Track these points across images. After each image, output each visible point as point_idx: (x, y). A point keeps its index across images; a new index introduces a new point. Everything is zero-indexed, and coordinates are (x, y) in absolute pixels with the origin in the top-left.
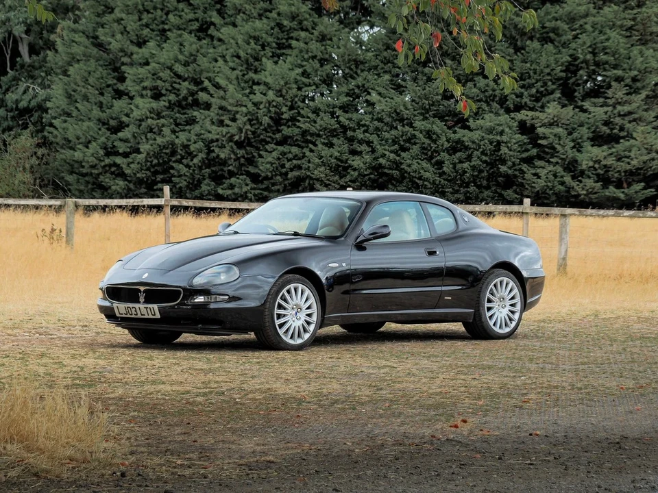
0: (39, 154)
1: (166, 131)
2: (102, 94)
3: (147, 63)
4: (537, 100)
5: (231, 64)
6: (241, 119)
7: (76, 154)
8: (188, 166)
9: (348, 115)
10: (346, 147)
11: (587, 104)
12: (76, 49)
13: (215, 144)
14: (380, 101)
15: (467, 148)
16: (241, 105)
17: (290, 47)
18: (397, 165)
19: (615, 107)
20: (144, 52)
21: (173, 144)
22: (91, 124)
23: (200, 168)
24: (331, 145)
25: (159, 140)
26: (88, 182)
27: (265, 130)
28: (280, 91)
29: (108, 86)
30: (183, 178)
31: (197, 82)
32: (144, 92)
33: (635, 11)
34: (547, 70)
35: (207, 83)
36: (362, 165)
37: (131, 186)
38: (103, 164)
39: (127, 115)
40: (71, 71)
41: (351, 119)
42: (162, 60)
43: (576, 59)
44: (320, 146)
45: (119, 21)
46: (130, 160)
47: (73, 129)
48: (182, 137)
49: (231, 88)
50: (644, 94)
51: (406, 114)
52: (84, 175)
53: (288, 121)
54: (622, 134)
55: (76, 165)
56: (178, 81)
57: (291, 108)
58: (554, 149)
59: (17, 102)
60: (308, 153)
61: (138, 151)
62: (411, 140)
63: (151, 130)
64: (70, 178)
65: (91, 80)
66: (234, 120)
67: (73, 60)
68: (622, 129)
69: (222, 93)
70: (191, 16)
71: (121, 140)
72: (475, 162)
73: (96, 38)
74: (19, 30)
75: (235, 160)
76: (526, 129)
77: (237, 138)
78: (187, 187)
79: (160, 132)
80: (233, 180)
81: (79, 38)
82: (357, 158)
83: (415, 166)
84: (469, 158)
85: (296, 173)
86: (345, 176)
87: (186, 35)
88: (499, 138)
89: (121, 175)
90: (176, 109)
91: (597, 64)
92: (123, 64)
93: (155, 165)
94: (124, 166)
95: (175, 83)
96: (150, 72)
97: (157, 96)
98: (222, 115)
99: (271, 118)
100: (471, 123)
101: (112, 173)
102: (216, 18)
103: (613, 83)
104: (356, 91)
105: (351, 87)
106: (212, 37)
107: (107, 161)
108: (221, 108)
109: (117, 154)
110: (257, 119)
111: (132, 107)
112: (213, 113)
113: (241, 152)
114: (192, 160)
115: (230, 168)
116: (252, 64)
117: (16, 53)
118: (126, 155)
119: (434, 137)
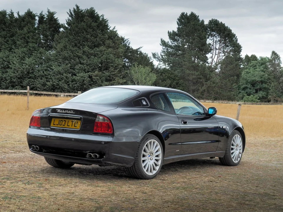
4: (93, 70)
5: (17, 58)
6: (19, 72)
8: (5, 83)
9: (46, 72)
10: (45, 80)
11: (104, 72)
13: (13, 78)
14: (55, 68)
15: (76, 81)
16: (20, 69)
17: (32, 55)
18: (58, 85)
19: (111, 73)
21: (2, 77)
23: (9, 83)
24: (41, 79)
27: (25, 75)
28: (30, 65)
31: (9, 62)
33: (116, 50)
34: (96, 63)
35: (11, 63)
36: (50, 84)
41: (47, 73)
43: (102, 61)
44: (39, 79)
48: (5, 75)
49: (17, 64)
50: (118, 70)
51: (62, 72)
53: (31, 73)
54: (112, 79)
56: (4, 62)
57: (32, 70)
58: (96, 82)
60: (36, 81)
62: (62, 79)
66: (17, 72)
68: (113, 78)
69: (15, 65)
70: (8, 46)
72: (78, 85)
76: (90, 77)
77: (18, 77)
80: (17, 87)
82: (48, 82)
83: (63, 85)
84: (76, 84)
85: (33, 86)
86: (45, 87)
87: (6, 51)
88: (84, 79)
91: (107, 62)
99: (27, 72)
100: (77, 75)
102: (13, 47)
103: (111, 67)
104: (49, 66)
105: (47, 65)
106: (12, 52)
108: (14, 69)
110: (23, 72)
112: (12, 70)
113: (19, 80)
114: (7, 81)
115: (16, 84)
116: (23, 58)
119: (68, 78)
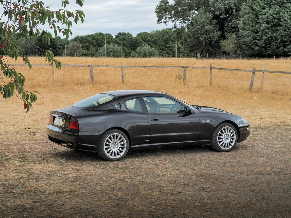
0: (237, 39)
1: (270, 33)
2: (253, 23)
3: (266, 14)
5: (289, 14)
7: (245, 40)
8: (276, 43)
12: (246, 11)
13: (284, 37)
20: (265, 11)
21: (272, 37)
22: (250, 31)
23: (279, 43)
25: (268, 35)
26: (248, 47)
29: (255, 21)
30: (275, 46)
31: (279, 19)
32: (264, 22)
35: (282, 19)
37: (260, 48)
38: (252, 42)
39: (259, 29)
40: (245, 17)
42: (270, 13)
45: (258, 2)
46: (260, 41)
47: (245, 33)
48: (275, 34)
49: (289, 21)
52: (248, 45)
55: (246, 43)
56: (274, 19)
59: (232, 25)
61: (262, 39)
63: (266, 33)
64: (244, 46)
65: (250, 19)
66: (289, 30)
67: (246, 13)
69: (286, 22)
71: (258, 36)
73: (252, 7)
74: (233, 5)
75: (289, 41)
78: (276, 49)
79: (268, 34)
80: (288, 47)
81: (247, 7)
87: (277, 6)
89: (257, 45)
90: (273, 27)
92: (259, 15)
93: (267, 42)
94: (258, 43)
95: (273, 20)
96: (266, 17)
97: (268, 23)
98: (286, 28)
101: (255, 45)
106: (284, 6)
107: (254, 42)
109: (256, 39)
111: (261, 26)
112: (283, 28)
115: (288, 43)
117: (232, 12)
118: (259, 40)
